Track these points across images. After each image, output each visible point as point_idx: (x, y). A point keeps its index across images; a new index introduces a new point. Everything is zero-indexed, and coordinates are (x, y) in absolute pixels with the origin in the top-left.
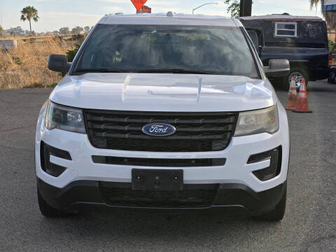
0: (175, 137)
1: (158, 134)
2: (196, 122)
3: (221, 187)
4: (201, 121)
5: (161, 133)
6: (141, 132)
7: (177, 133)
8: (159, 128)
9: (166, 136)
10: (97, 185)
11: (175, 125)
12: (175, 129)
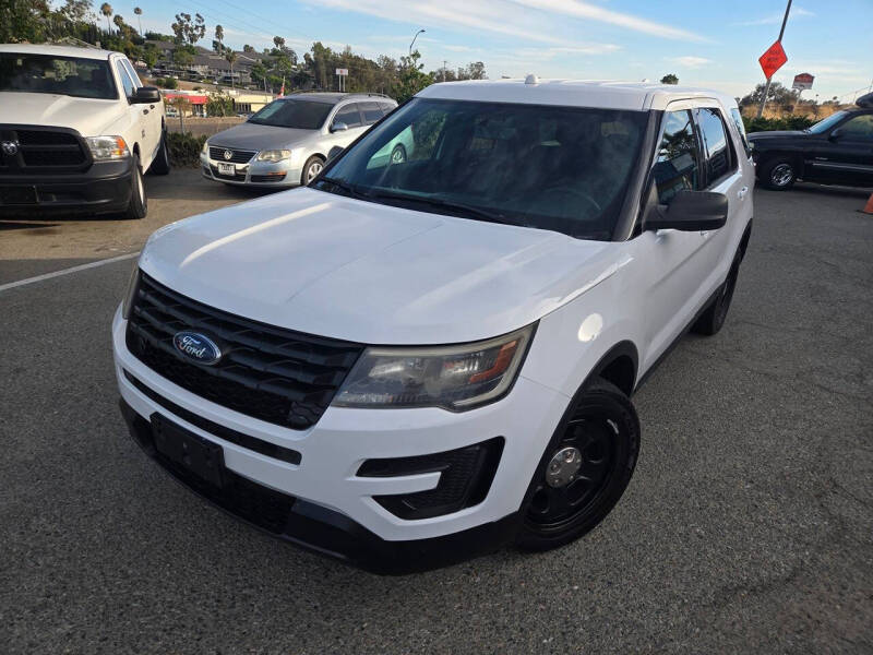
0: (219, 373)
1: (190, 355)
3: (295, 508)
5: (194, 356)
12: (219, 355)
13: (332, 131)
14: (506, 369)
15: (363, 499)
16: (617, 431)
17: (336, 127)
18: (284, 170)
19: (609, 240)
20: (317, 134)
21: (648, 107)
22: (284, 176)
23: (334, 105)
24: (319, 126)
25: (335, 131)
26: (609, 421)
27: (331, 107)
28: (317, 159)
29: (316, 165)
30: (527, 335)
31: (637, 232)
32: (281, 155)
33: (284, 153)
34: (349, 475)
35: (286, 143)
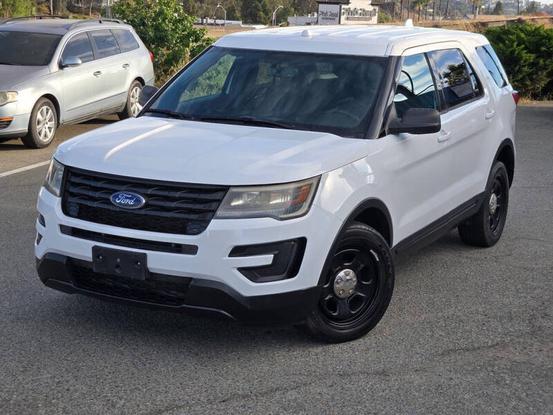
0: (143, 212)
1: (124, 205)
2: (172, 194)
3: (192, 283)
4: (178, 194)
5: (128, 205)
6: (108, 202)
7: (146, 205)
8: (127, 198)
9: (135, 209)
10: (64, 261)
11: (145, 195)
12: (144, 201)
13: (61, 67)
14: (305, 201)
15: (232, 270)
16: (378, 260)
17: (67, 62)
18: (11, 115)
19: (364, 138)
20: (46, 70)
21: (388, 54)
22: (9, 122)
23: (62, 36)
24: (47, 62)
25: (67, 66)
26: (371, 251)
27: (60, 38)
28: (46, 100)
29: (45, 108)
30: (315, 183)
31: (382, 135)
32: (6, 98)
33: (10, 95)
34: (225, 256)
35: (13, 83)
